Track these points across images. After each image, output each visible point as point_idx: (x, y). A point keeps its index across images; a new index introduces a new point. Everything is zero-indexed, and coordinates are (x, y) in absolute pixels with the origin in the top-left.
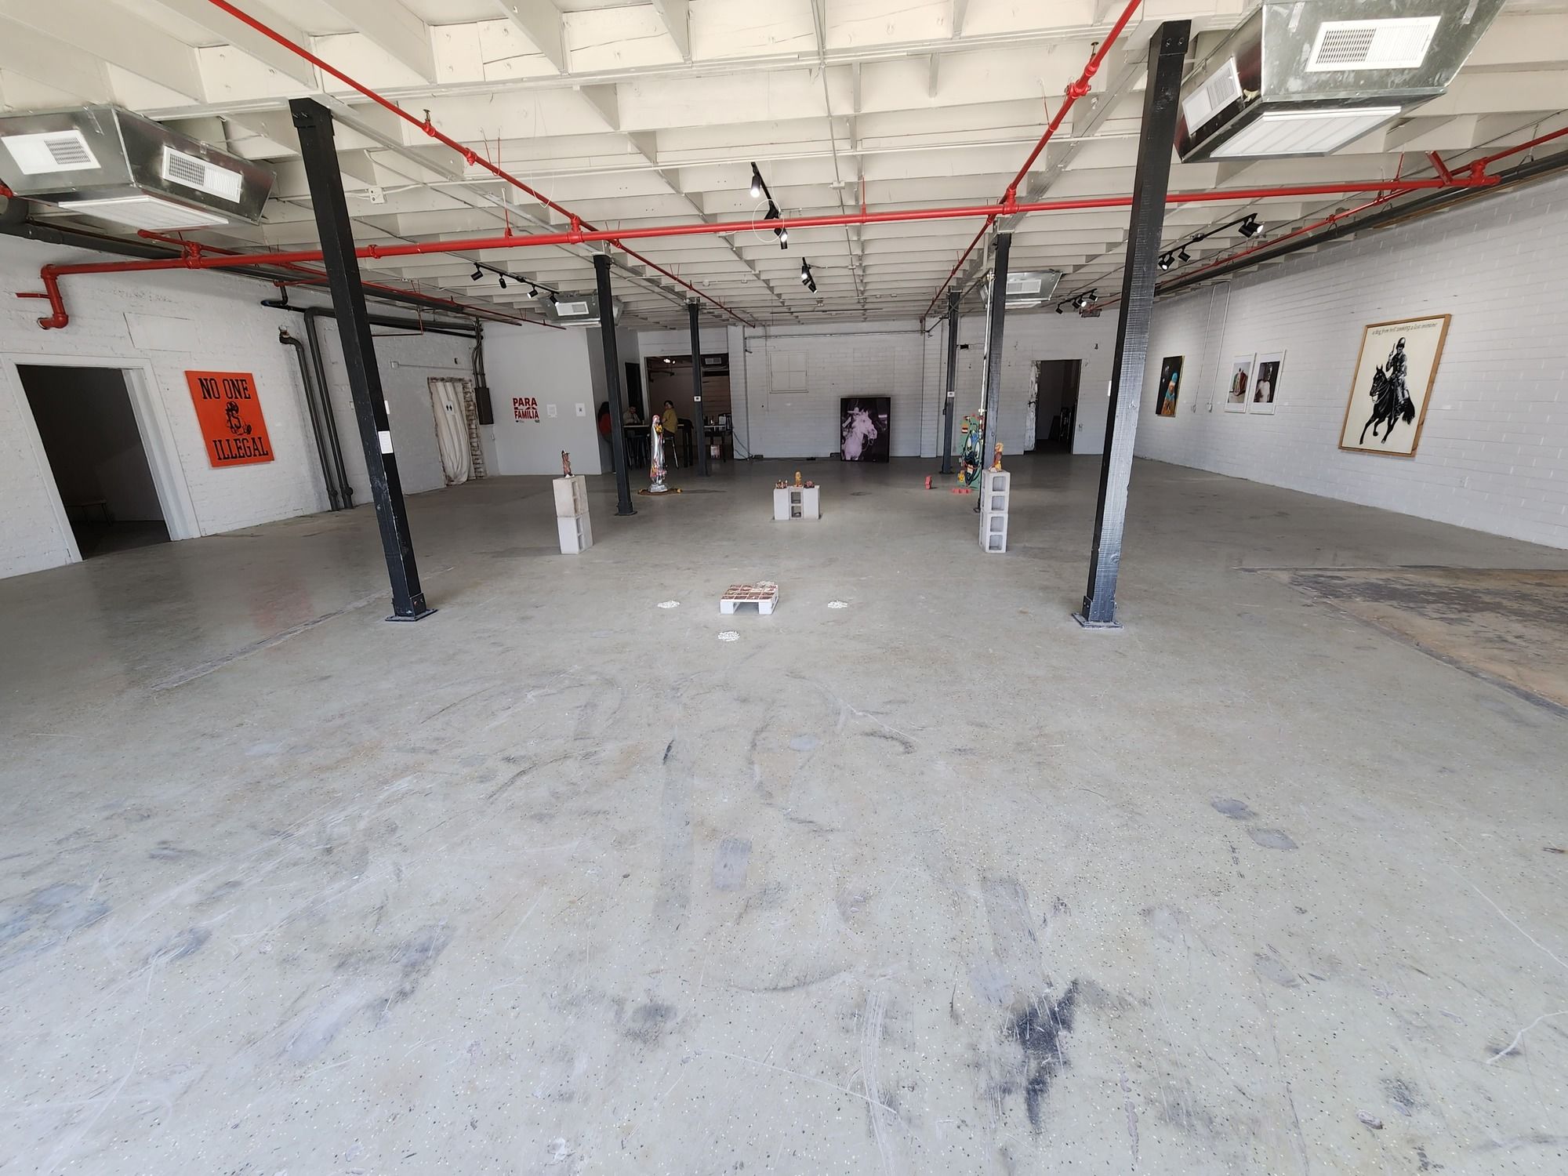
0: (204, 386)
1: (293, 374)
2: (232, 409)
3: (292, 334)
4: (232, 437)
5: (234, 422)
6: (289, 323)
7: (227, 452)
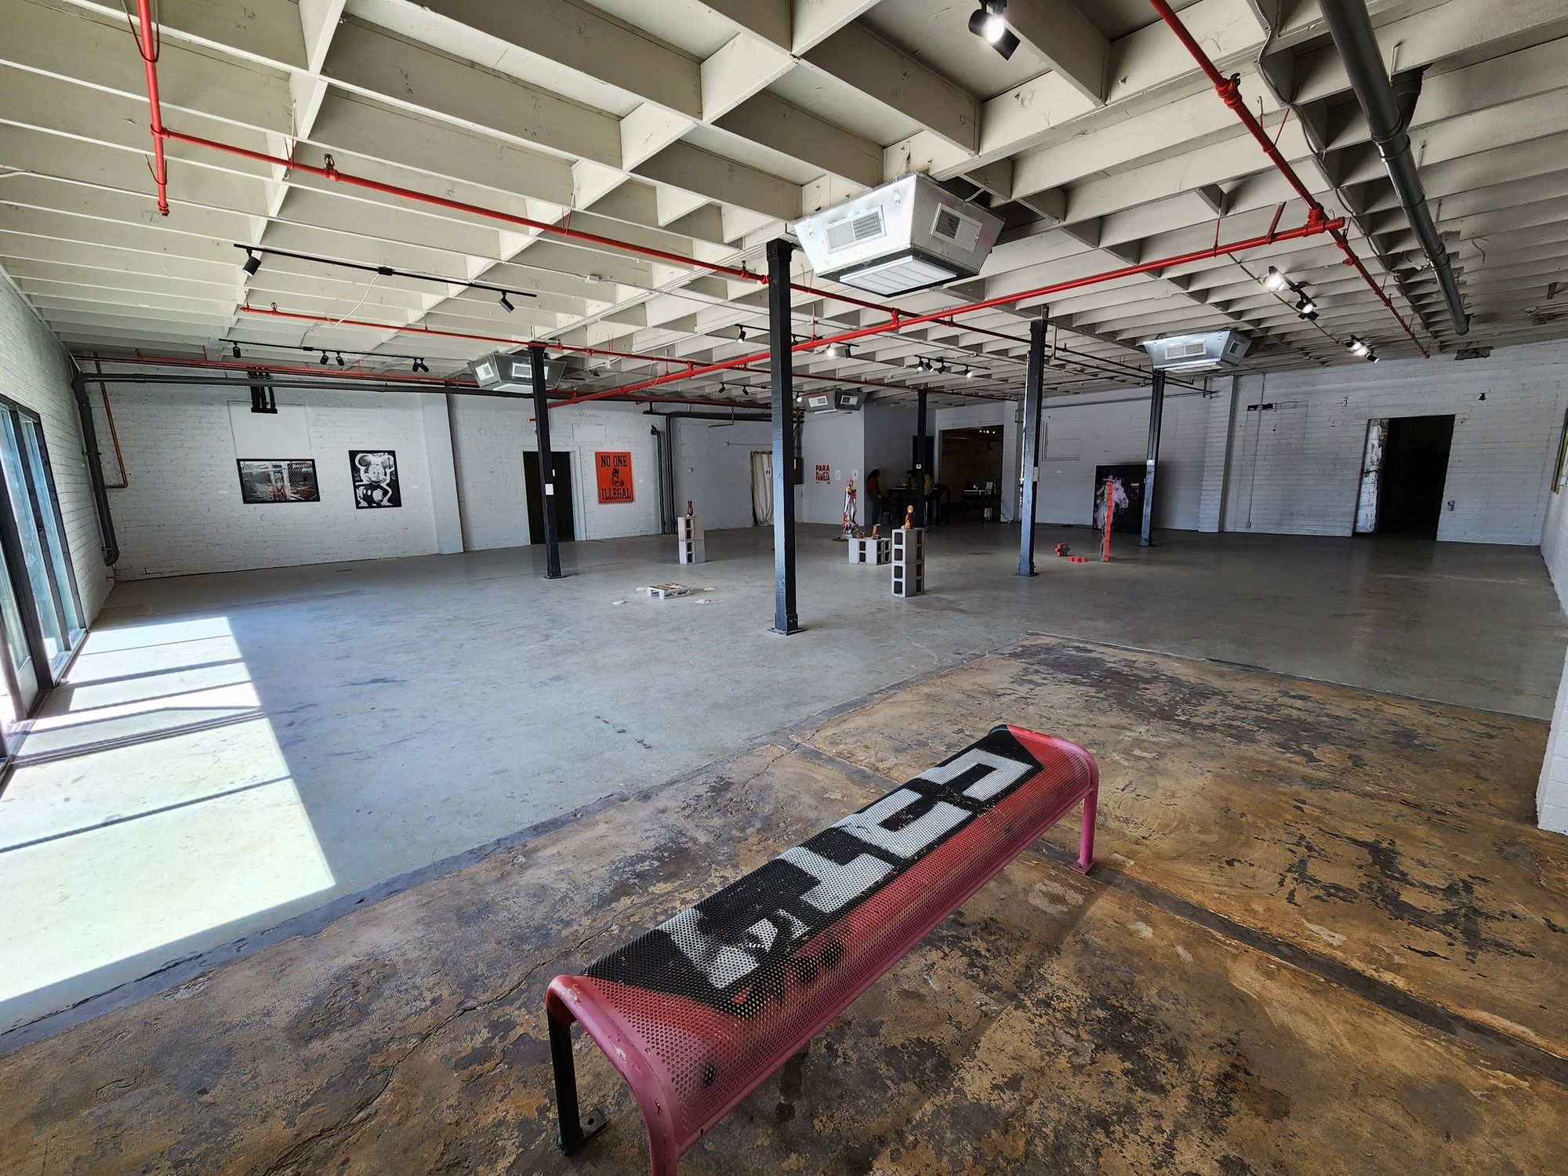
0: (603, 459)
1: (654, 451)
2: (616, 472)
3: (658, 429)
4: (612, 487)
5: (615, 479)
6: (658, 423)
7: (608, 495)
